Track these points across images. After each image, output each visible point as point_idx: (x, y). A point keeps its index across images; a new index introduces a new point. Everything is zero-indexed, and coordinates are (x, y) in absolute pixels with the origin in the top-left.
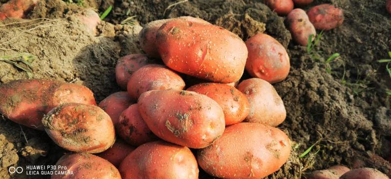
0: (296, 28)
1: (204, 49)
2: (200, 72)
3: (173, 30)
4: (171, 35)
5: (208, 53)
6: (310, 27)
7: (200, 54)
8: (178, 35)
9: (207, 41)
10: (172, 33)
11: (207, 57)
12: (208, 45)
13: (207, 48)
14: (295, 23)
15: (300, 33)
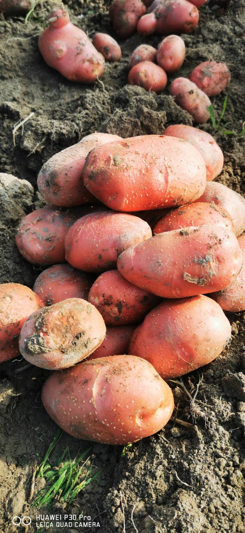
0: (191, 104)
1: (163, 171)
2: (167, 201)
3: (114, 160)
4: (114, 167)
5: (170, 173)
6: (204, 97)
7: (160, 178)
8: (123, 164)
9: (162, 159)
10: (115, 165)
11: (170, 178)
12: (166, 163)
13: (166, 168)
14: (186, 98)
15: (196, 108)
